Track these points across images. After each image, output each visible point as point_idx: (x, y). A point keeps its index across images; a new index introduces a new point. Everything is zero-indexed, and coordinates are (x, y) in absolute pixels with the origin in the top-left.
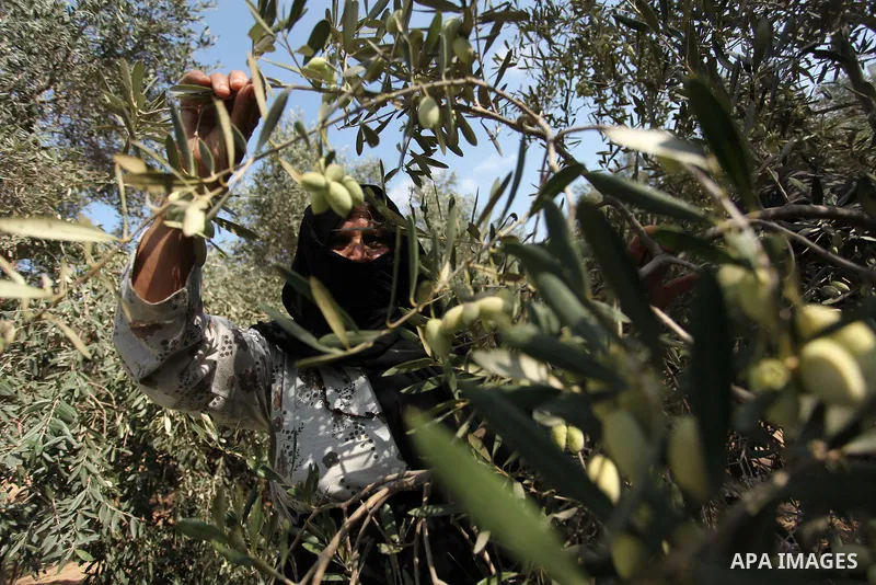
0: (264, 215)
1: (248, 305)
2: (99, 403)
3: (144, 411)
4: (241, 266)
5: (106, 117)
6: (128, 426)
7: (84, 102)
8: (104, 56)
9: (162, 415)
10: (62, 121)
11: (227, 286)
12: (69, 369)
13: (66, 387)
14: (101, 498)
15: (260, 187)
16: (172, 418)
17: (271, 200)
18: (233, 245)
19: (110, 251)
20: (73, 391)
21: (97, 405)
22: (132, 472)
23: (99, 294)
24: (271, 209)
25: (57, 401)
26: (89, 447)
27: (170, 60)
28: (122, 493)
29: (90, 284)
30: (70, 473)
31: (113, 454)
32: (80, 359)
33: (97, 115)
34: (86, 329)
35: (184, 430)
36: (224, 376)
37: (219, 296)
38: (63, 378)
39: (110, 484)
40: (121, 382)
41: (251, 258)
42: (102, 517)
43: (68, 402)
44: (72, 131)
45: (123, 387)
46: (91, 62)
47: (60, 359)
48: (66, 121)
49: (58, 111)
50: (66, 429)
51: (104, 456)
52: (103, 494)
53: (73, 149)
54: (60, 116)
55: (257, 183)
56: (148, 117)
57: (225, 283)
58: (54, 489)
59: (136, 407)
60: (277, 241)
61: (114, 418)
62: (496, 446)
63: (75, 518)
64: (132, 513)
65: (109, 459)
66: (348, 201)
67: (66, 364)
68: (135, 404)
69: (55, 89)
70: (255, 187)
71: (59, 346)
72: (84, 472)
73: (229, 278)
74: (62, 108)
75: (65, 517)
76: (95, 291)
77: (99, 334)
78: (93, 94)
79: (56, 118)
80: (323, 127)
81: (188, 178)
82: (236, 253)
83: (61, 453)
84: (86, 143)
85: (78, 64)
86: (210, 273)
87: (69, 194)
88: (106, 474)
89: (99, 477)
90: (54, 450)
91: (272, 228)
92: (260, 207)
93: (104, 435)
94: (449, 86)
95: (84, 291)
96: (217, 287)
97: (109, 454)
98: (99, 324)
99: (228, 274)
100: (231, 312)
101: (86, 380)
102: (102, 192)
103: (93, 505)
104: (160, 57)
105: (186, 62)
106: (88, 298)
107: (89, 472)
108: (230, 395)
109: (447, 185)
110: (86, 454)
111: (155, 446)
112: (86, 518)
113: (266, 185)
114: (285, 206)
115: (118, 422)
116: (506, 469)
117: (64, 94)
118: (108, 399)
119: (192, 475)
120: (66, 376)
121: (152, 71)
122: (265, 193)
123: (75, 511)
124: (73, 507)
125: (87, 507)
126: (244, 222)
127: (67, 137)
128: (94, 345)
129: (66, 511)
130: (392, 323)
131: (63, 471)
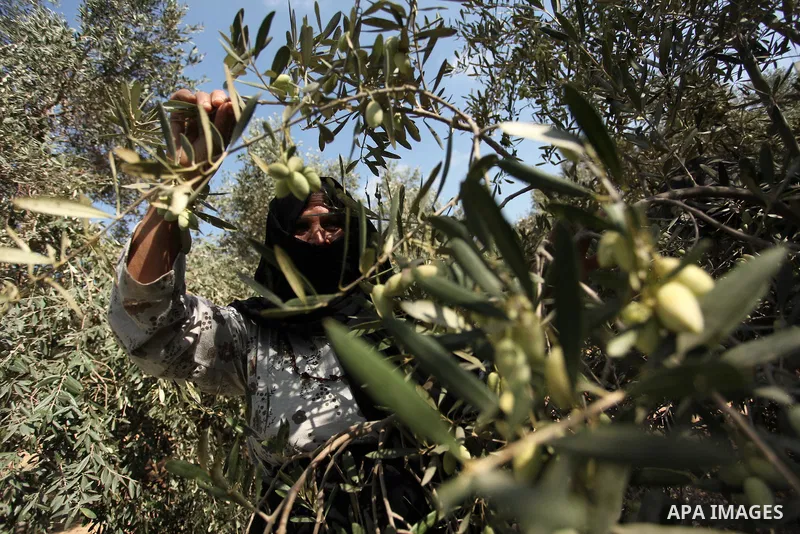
0: (247, 211)
1: (232, 291)
2: (102, 378)
3: (141, 385)
4: (226, 257)
5: (107, 127)
6: (126, 399)
7: (88, 115)
8: (105, 74)
9: (157, 387)
10: (70, 131)
11: (213, 274)
12: (75, 348)
13: (72, 364)
14: (103, 463)
15: (243, 186)
16: (165, 390)
17: (253, 197)
18: (219, 238)
19: (111, 245)
20: (78, 367)
21: (99, 380)
22: (130, 440)
23: (100, 283)
24: (252, 205)
25: (65, 377)
26: (92, 417)
27: (162, 76)
28: (121, 458)
29: (93, 274)
30: (76, 441)
31: (114, 423)
32: (84, 339)
33: (99, 125)
34: (89, 314)
35: (176, 402)
36: (204, 348)
37: (206, 283)
38: (69, 357)
39: (111, 451)
40: (120, 359)
41: (235, 250)
42: (104, 480)
43: (74, 377)
44: (77, 140)
45: (123, 364)
46: (94, 80)
47: (67, 340)
48: (71, 131)
49: (65, 123)
50: (73, 400)
51: (105, 425)
52: (105, 460)
53: (79, 156)
54: (66, 128)
55: (240, 182)
56: (143, 127)
57: (212, 272)
58: (62, 456)
59: (133, 382)
60: (258, 234)
61: (114, 392)
62: (442, 396)
63: (80, 481)
64: (131, 477)
65: (110, 429)
66: (306, 187)
67: (72, 344)
68: (133, 379)
69: (63, 104)
70: (238, 186)
71: (66, 328)
72: (88, 440)
73: (216, 267)
74: (68, 121)
75: (71, 480)
76: (97, 280)
77: (101, 318)
78: (95, 107)
79: (63, 129)
80: (286, 126)
81: (174, 167)
82: (222, 245)
83: (68, 423)
84: (88, 150)
85: (83, 81)
86: (199, 263)
87: (75, 195)
88: (108, 442)
89: (101, 443)
90: (62, 419)
91: (254, 222)
92: (242, 204)
93: (106, 408)
94: (391, 92)
95: (88, 280)
96: (205, 275)
97: (110, 424)
98: (101, 309)
99: (215, 264)
100: (217, 297)
101: (90, 358)
102: (103, 193)
103: (96, 469)
104: (154, 74)
105: (176, 78)
106: (91, 286)
107: (92, 440)
108: (211, 364)
109: (411, 180)
110: (90, 424)
111: (151, 415)
112: (90, 480)
113: (247, 184)
114: (265, 202)
115: (118, 395)
116: (450, 417)
117: (70, 108)
118: (109, 375)
119: (184, 443)
120: (72, 355)
121: (147, 86)
122: (247, 191)
123: (80, 474)
124: (78, 471)
125: (91, 471)
126: (228, 217)
127: (74, 146)
128: (98, 327)
129: (72, 474)
130: (344, 286)
131: (69, 438)
